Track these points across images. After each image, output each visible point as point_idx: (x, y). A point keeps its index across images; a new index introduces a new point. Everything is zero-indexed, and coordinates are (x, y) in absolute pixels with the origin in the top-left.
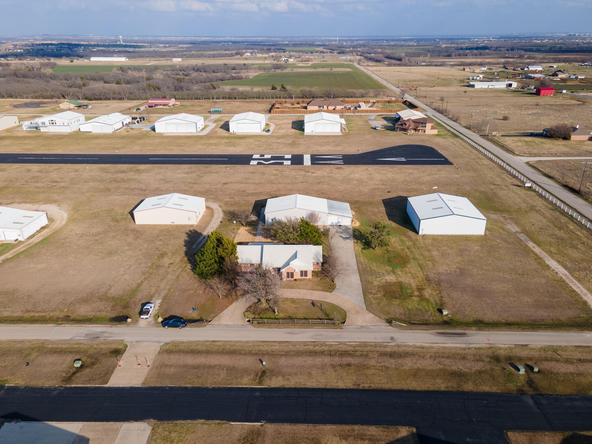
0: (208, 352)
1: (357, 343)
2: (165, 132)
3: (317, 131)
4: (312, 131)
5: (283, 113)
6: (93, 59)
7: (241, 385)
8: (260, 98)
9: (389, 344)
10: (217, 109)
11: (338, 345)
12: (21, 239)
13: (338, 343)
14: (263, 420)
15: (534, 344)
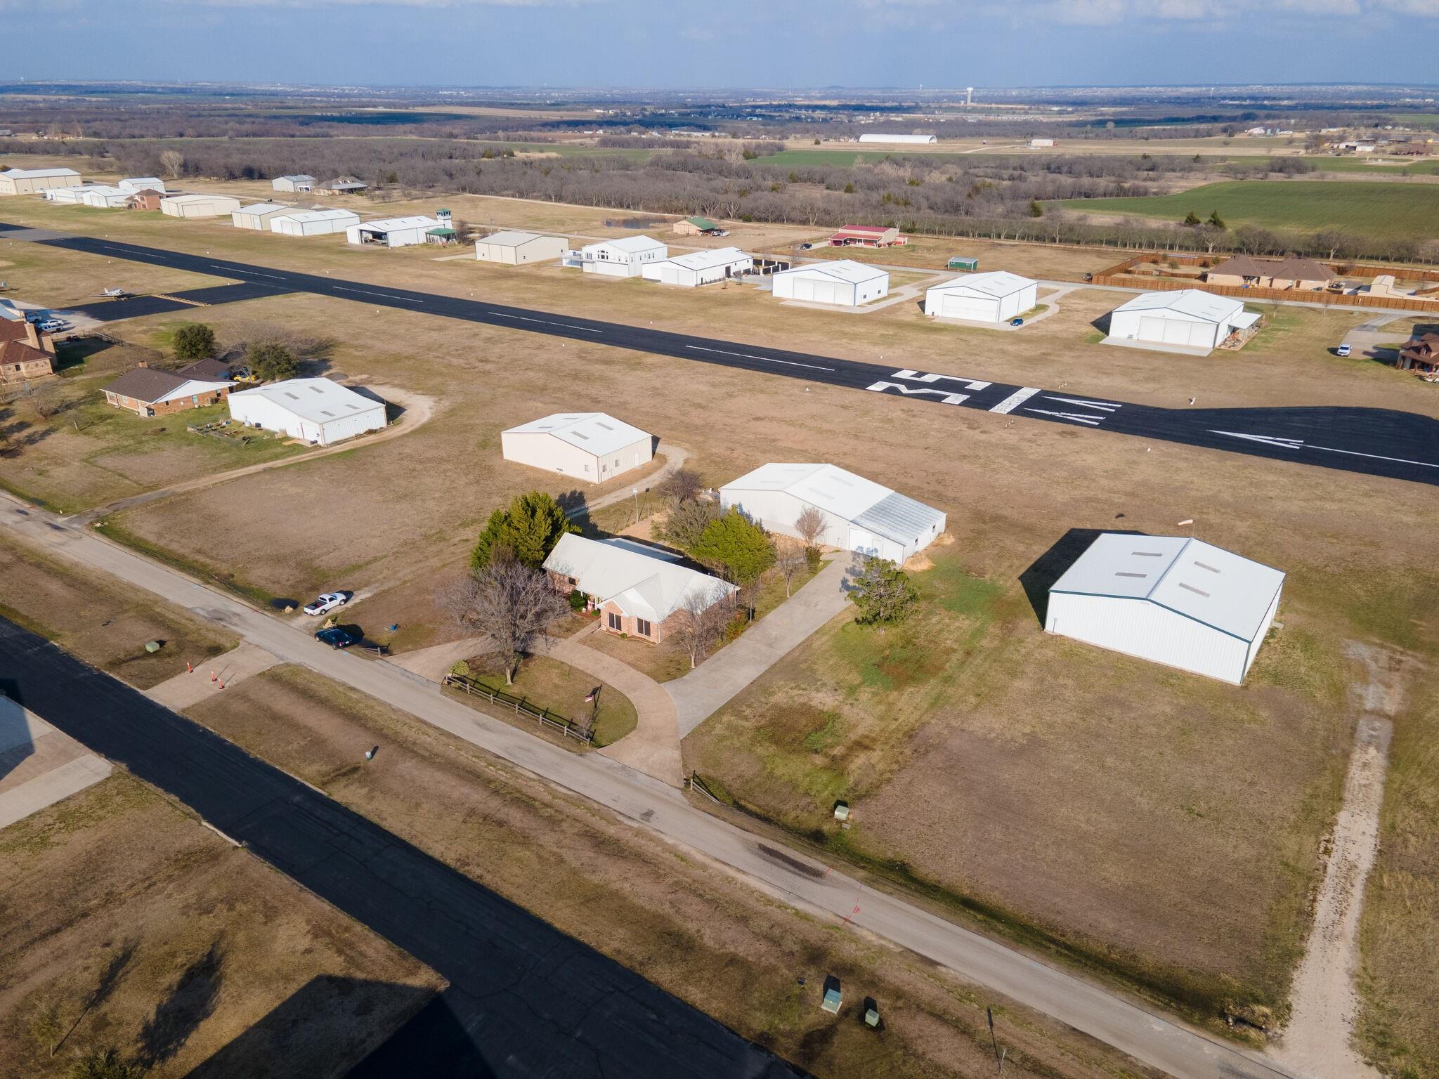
0: (323, 703)
1: (570, 793)
2: (789, 296)
3: (1143, 337)
4: (1130, 337)
5: (1123, 285)
6: (865, 138)
7: (297, 773)
8: (1115, 244)
9: (626, 821)
10: (963, 261)
11: (533, 780)
12: (320, 442)
13: (533, 776)
14: (247, 840)
15: (959, 968)
